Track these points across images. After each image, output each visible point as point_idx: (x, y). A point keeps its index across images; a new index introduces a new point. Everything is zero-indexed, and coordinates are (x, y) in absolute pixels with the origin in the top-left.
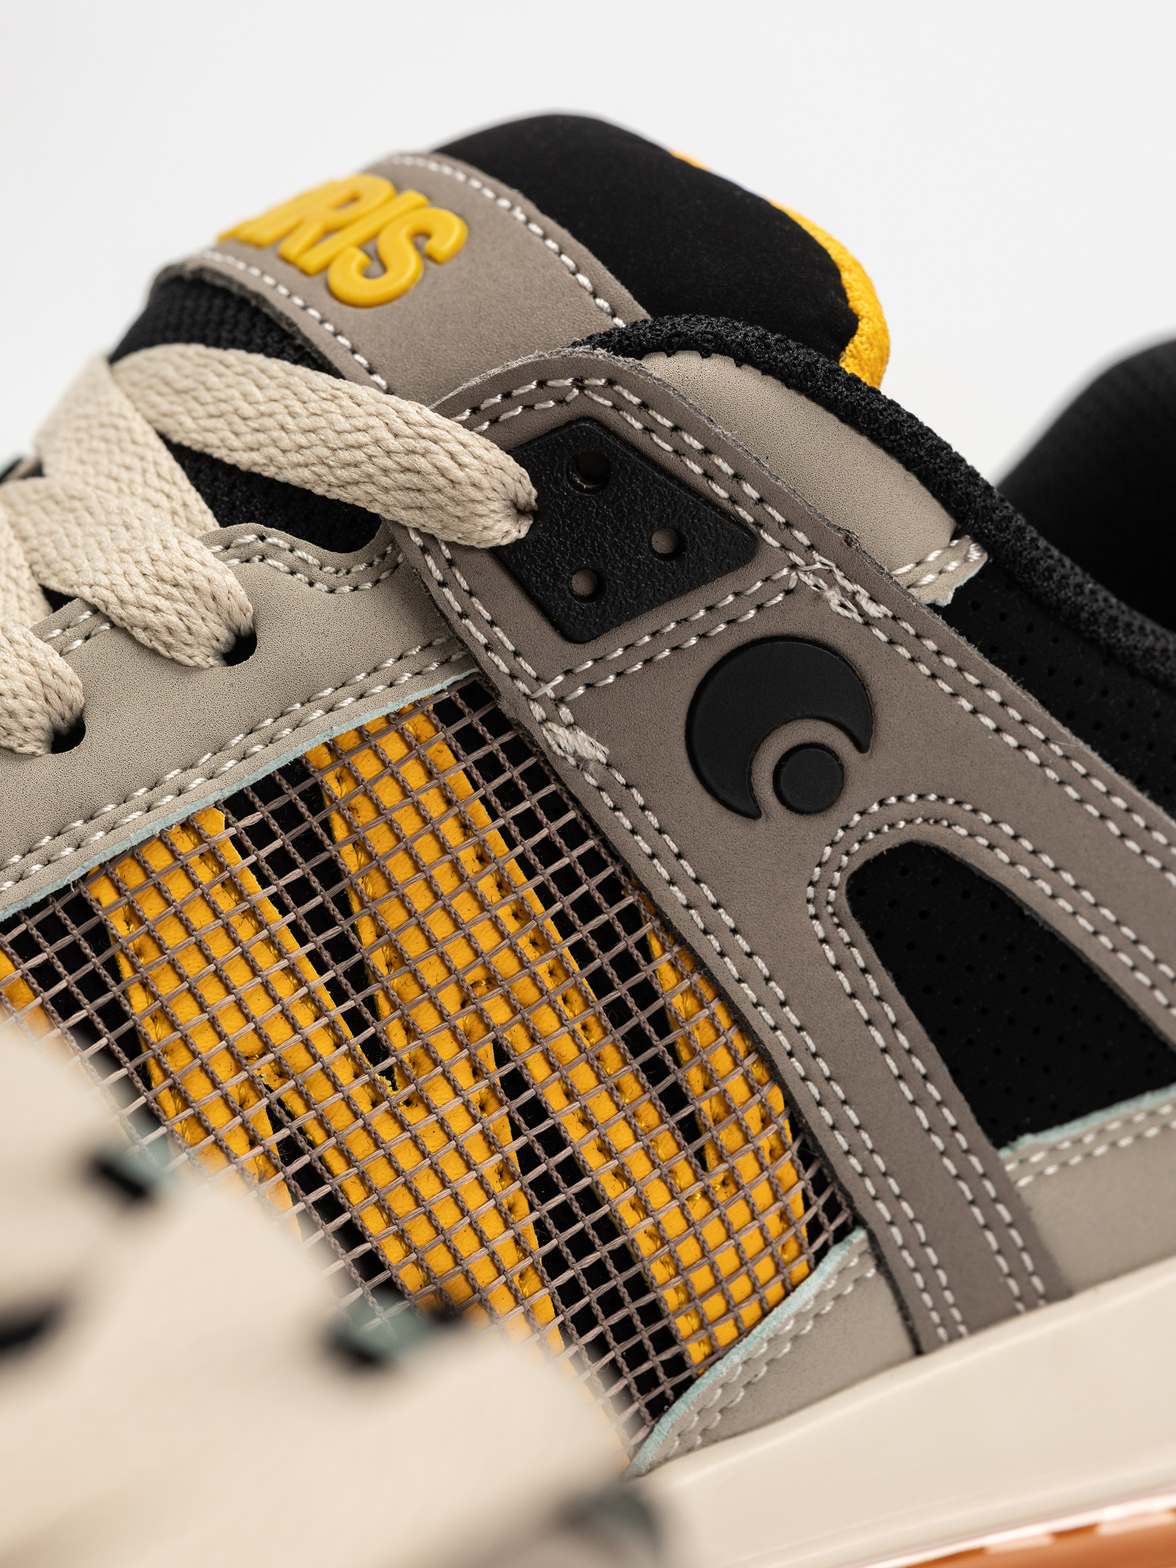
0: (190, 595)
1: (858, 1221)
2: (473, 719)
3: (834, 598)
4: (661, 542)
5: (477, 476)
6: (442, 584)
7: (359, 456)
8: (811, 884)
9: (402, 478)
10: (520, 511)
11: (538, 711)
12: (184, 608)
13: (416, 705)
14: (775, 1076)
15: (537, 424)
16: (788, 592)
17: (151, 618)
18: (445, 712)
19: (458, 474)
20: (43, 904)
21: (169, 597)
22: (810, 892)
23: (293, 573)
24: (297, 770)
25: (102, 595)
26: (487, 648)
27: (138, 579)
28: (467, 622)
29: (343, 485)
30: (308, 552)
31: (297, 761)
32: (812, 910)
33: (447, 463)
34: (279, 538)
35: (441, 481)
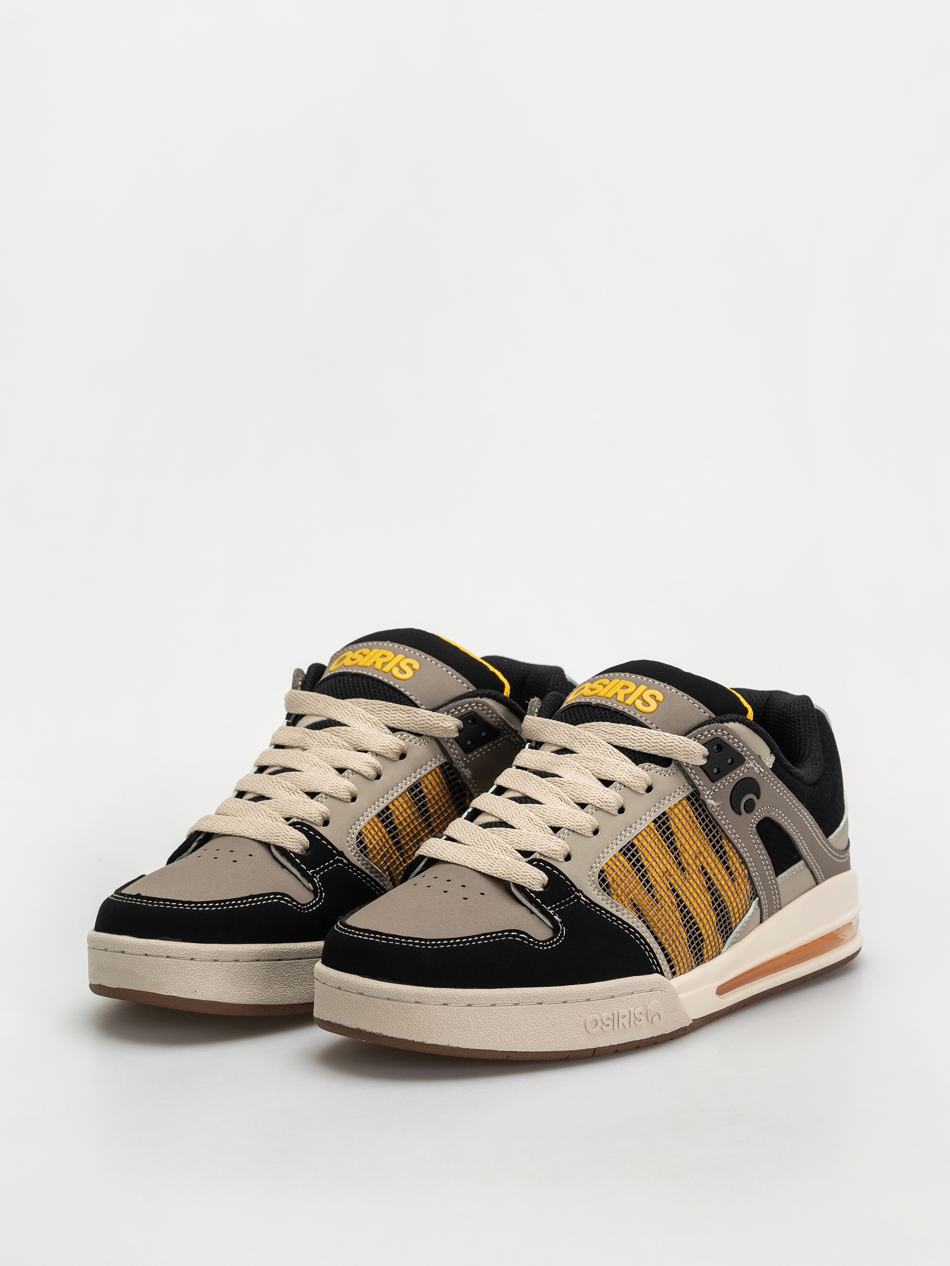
0: (641, 779)
1: (757, 896)
2: (693, 799)
3: (756, 769)
4: (730, 761)
5: (699, 751)
6: (690, 773)
7: (672, 748)
8: (750, 827)
9: (684, 753)
10: (704, 757)
11: (706, 797)
12: (640, 782)
13: (683, 798)
14: (747, 867)
15: (707, 740)
16: (748, 769)
17: (635, 785)
18: (688, 798)
19: (696, 751)
20: (626, 845)
21: (637, 780)
22: (750, 829)
23: (657, 773)
24: (664, 814)
25: (622, 780)
26: (699, 785)
27: (629, 776)
28: (695, 780)
29: (669, 754)
30: (659, 768)
31: (664, 812)
32: (750, 832)
33: (693, 749)
34: (653, 766)
35: (692, 753)
